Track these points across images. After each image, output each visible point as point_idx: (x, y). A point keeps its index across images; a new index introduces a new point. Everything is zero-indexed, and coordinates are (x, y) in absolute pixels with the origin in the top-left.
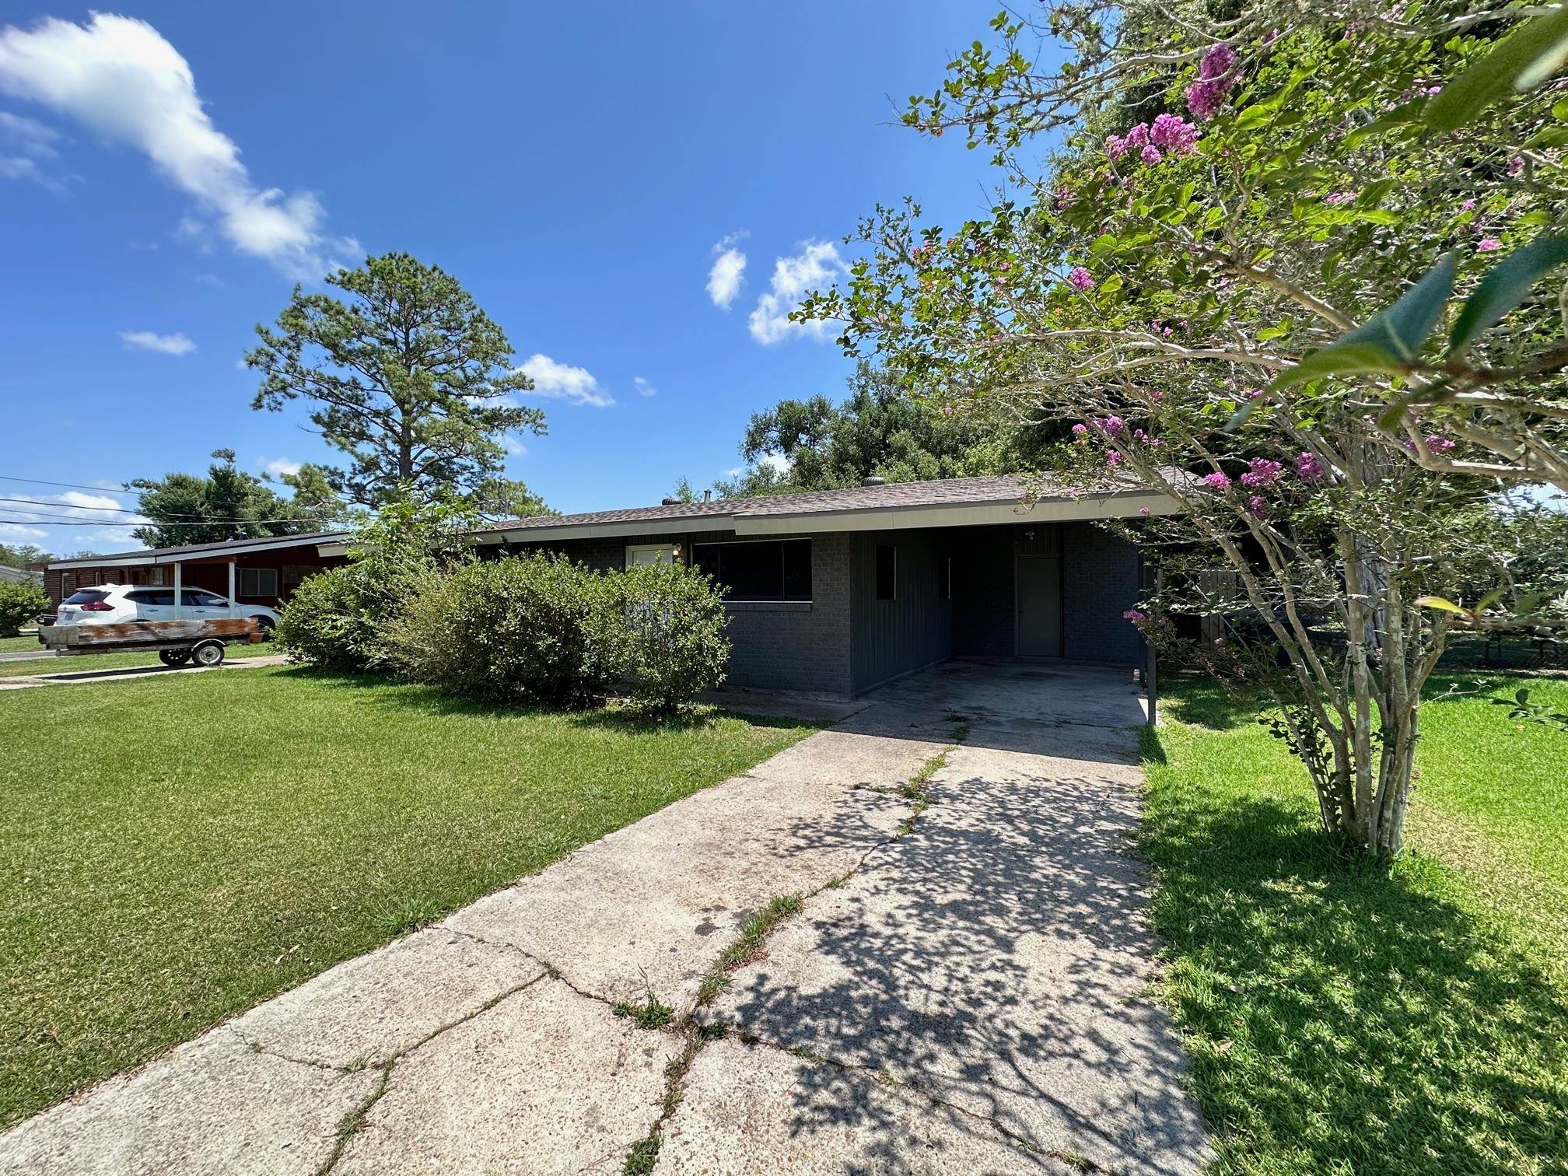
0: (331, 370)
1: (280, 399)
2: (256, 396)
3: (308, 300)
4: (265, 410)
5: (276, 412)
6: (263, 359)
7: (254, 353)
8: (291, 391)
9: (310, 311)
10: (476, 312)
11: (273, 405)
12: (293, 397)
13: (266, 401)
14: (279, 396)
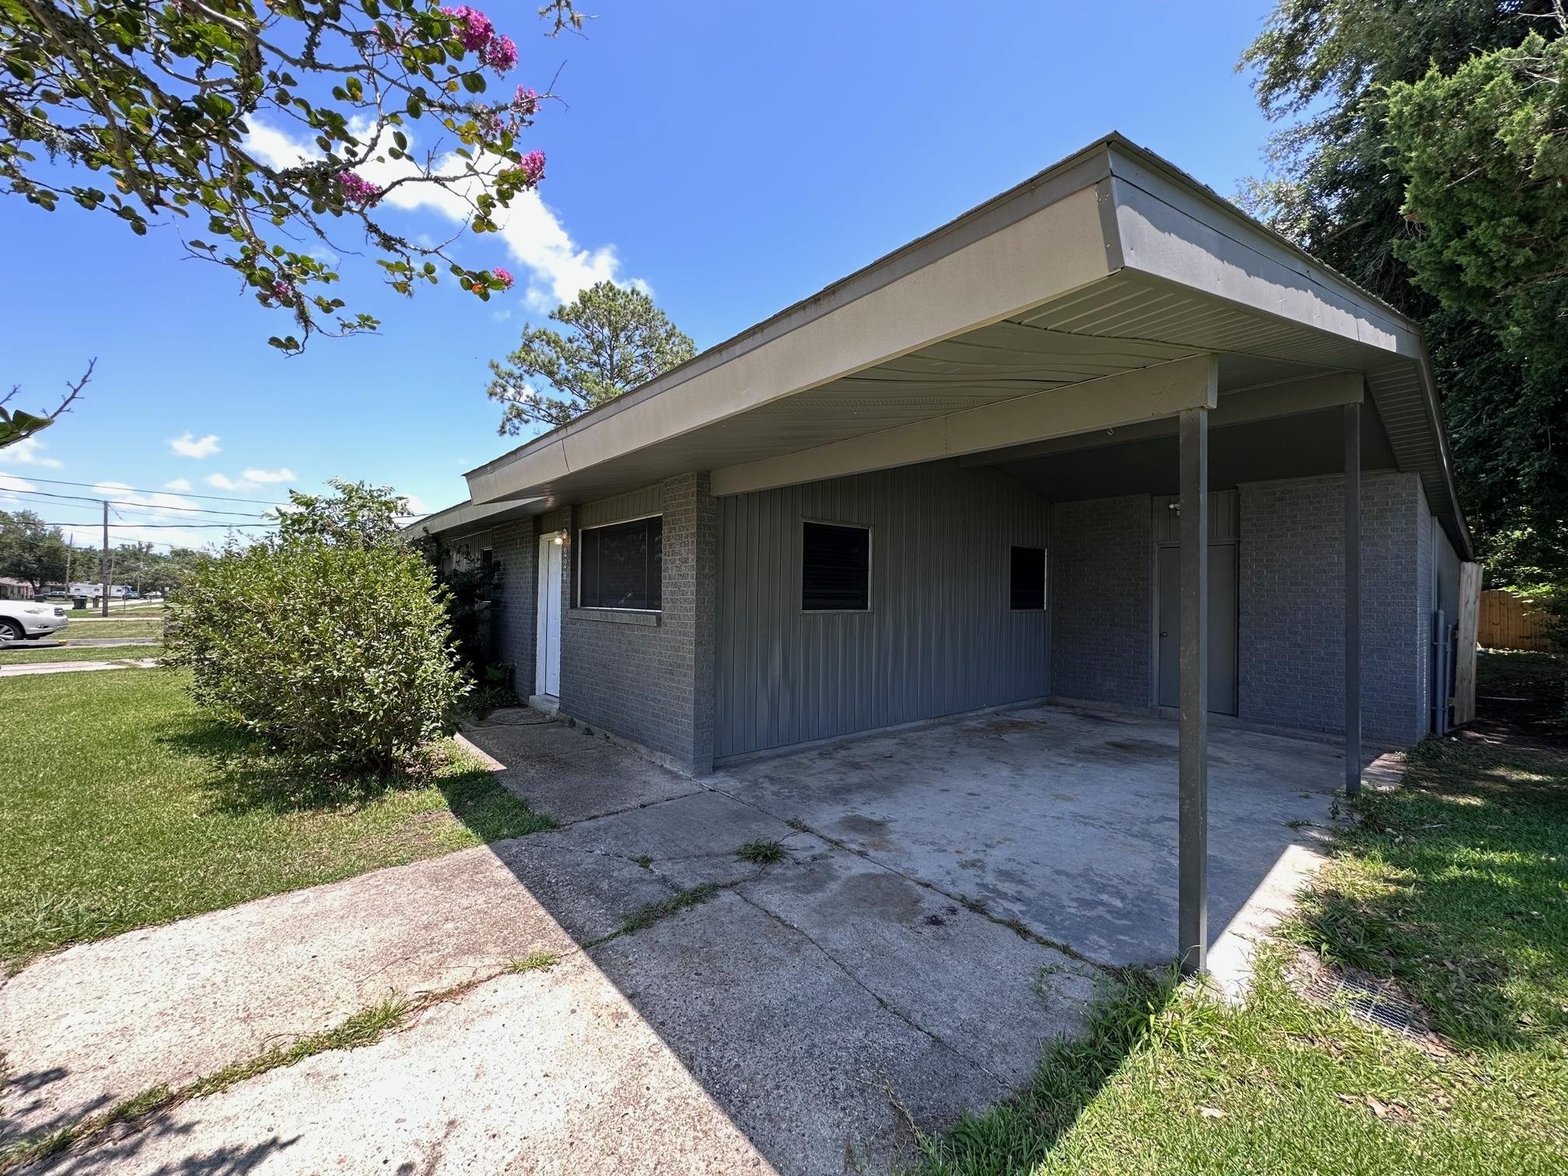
0: (555, 395)
1: (517, 425)
2: (501, 423)
3: (535, 336)
4: (507, 435)
5: (515, 436)
6: (498, 390)
7: (491, 385)
8: (525, 417)
9: (536, 345)
10: (669, 327)
11: (513, 430)
12: (527, 422)
13: (507, 428)
14: (516, 421)
